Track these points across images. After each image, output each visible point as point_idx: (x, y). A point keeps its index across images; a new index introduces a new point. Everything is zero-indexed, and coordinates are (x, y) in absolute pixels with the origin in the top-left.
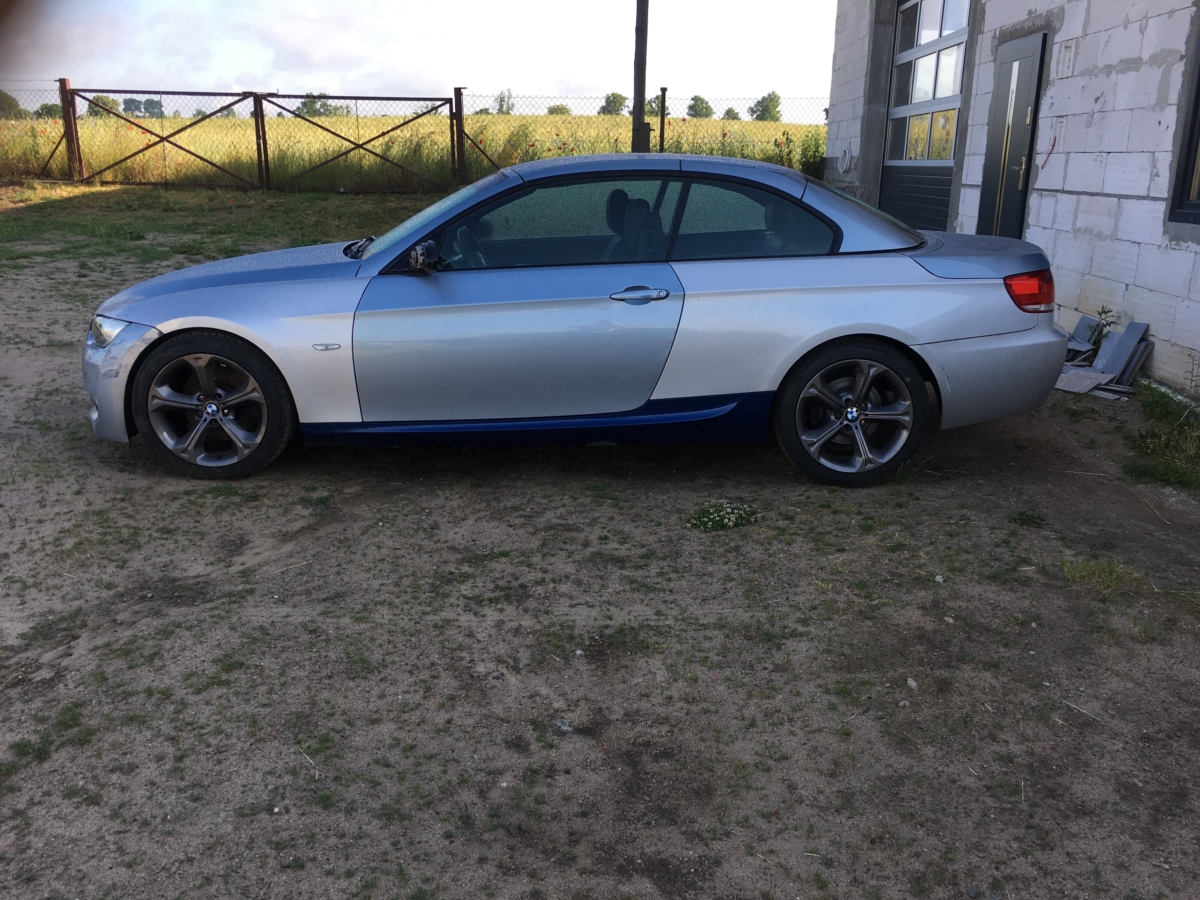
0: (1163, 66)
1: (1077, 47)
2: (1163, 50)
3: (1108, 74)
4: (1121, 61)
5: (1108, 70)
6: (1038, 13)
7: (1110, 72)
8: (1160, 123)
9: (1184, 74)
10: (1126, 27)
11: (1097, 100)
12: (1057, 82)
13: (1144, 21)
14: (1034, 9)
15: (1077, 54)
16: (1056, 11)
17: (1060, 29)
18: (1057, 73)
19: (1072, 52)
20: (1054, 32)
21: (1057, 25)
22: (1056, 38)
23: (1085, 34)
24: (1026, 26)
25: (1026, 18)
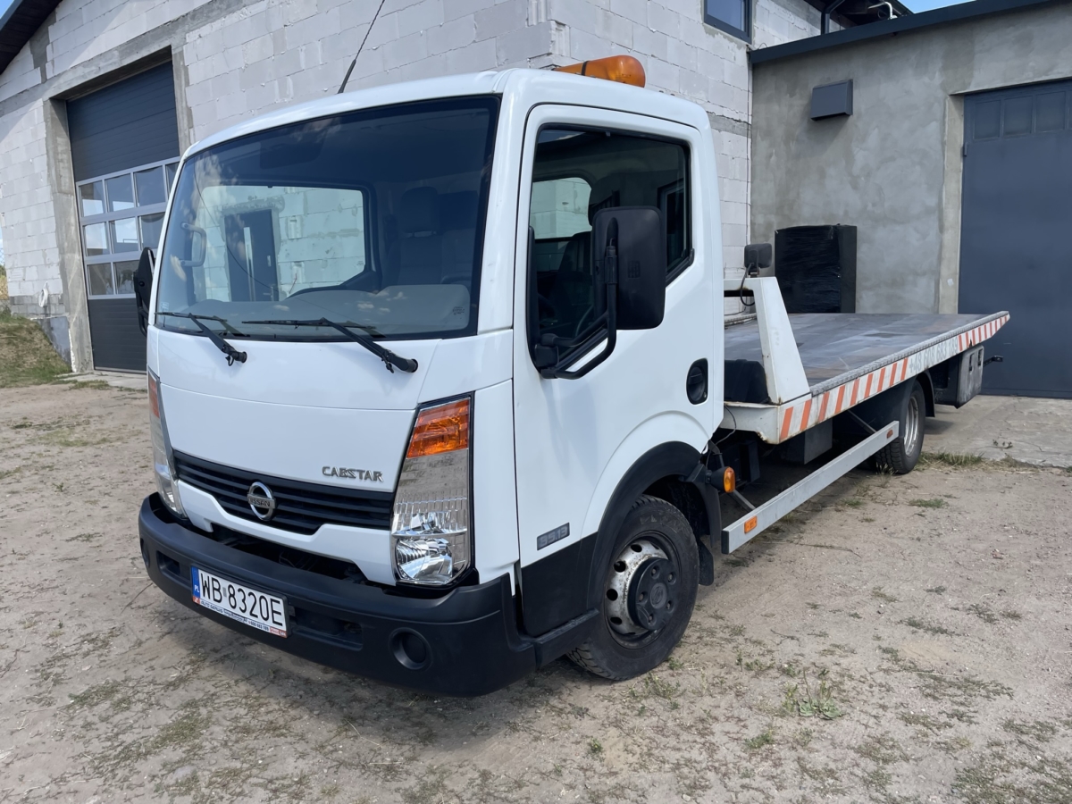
1: (302, 220)
3: (334, 237)
4: (341, 230)
5: (333, 235)
6: (258, 198)
10: (340, 211)
11: (327, 252)
12: (289, 242)
13: (355, 209)
14: (253, 196)
15: (302, 225)
16: (276, 198)
17: (282, 210)
18: (288, 236)
19: (298, 225)
20: (278, 211)
21: (279, 206)
22: (281, 215)
23: (306, 213)
24: (249, 206)
25: (248, 201)
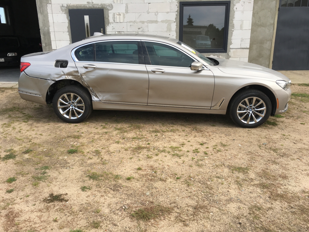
0: (168, 23)
1: (124, 15)
2: (166, 20)
4: (148, 21)
5: (143, 22)
6: (94, 3)
7: (144, 23)
8: (170, 35)
9: (176, 25)
10: (148, 13)
11: (139, 29)
12: (114, 23)
13: (157, 13)
14: (91, 2)
15: (124, 17)
16: (107, 4)
17: (112, 10)
18: (114, 21)
19: (122, 16)
20: (108, 10)
21: (109, 8)
22: (110, 12)
23: (127, 12)
24: (88, 6)
25: (87, 4)
